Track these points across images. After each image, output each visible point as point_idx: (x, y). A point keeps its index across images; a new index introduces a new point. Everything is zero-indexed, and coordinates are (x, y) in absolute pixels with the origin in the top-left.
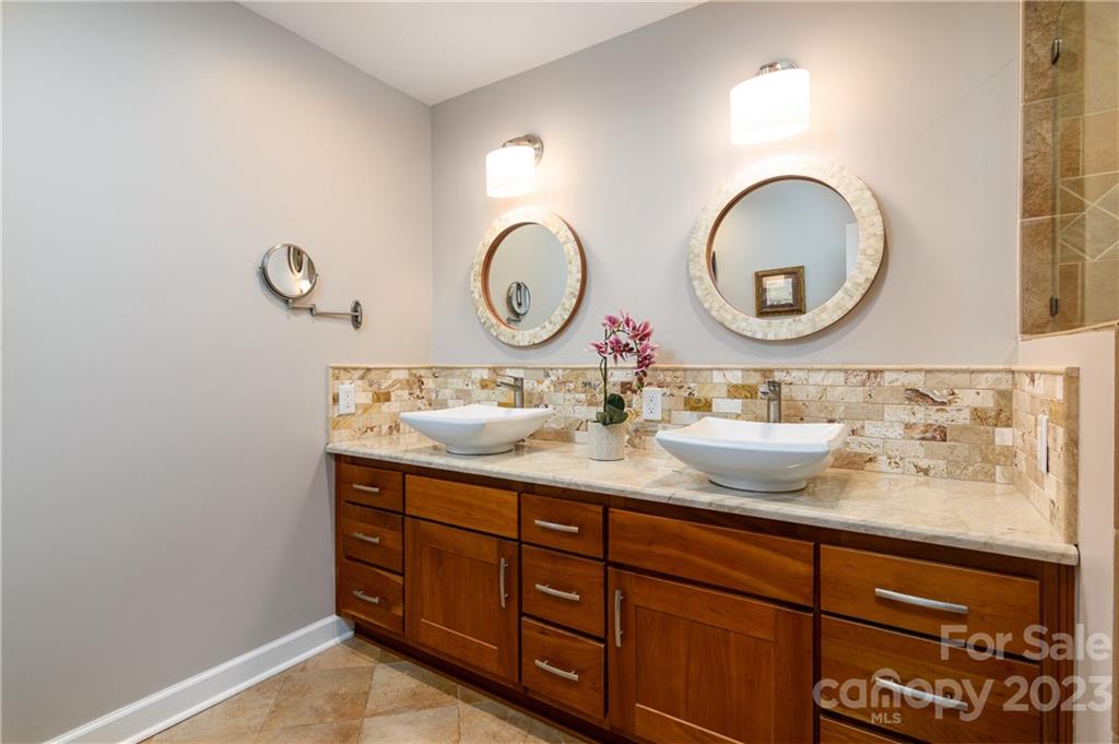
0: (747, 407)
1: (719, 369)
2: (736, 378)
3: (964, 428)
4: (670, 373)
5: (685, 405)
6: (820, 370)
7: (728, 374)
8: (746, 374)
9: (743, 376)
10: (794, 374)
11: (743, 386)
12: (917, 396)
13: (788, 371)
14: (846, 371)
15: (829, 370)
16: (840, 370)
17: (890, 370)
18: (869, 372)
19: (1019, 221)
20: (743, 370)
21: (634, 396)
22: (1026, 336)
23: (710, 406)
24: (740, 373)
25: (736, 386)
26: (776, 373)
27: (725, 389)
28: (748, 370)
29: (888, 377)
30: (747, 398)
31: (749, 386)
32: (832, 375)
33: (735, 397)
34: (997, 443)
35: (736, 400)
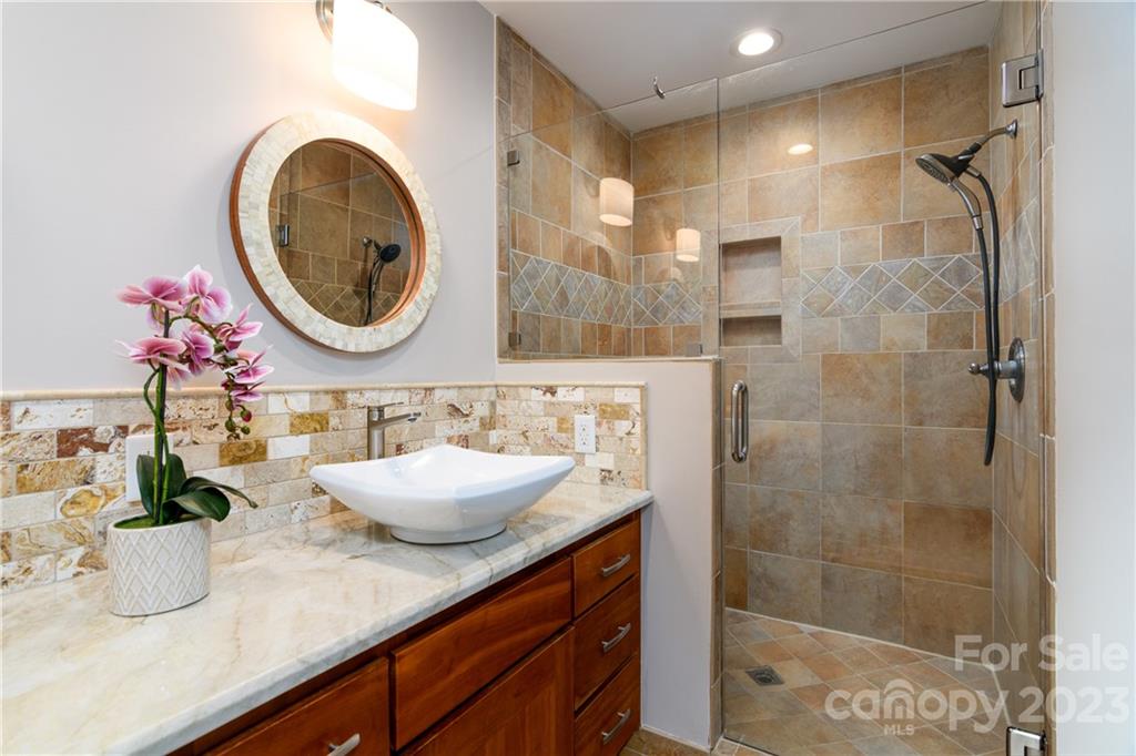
0: (316, 444)
1: (278, 392)
2: (302, 404)
3: (477, 434)
4: (190, 402)
5: (222, 457)
6: (391, 389)
7: (292, 400)
8: (314, 397)
9: (311, 400)
10: (367, 395)
11: (312, 415)
12: (455, 410)
13: (361, 391)
14: (409, 389)
15: (397, 389)
16: (405, 389)
17: (440, 388)
18: (426, 389)
19: (496, 272)
20: (311, 392)
21: (100, 456)
22: (502, 360)
23: (264, 452)
24: (307, 397)
25: (301, 416)
26: (349, 395)
27: (287, 422)
28: (317, 392)
29: (438, 393)
30: (316, 431)
31: (318, 414)
32: (399, 394)
33: (302, 433)
34: (491, 443)
35: (301, 436)
